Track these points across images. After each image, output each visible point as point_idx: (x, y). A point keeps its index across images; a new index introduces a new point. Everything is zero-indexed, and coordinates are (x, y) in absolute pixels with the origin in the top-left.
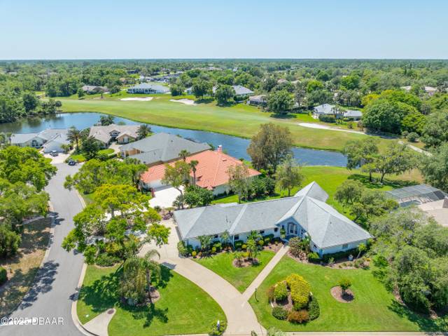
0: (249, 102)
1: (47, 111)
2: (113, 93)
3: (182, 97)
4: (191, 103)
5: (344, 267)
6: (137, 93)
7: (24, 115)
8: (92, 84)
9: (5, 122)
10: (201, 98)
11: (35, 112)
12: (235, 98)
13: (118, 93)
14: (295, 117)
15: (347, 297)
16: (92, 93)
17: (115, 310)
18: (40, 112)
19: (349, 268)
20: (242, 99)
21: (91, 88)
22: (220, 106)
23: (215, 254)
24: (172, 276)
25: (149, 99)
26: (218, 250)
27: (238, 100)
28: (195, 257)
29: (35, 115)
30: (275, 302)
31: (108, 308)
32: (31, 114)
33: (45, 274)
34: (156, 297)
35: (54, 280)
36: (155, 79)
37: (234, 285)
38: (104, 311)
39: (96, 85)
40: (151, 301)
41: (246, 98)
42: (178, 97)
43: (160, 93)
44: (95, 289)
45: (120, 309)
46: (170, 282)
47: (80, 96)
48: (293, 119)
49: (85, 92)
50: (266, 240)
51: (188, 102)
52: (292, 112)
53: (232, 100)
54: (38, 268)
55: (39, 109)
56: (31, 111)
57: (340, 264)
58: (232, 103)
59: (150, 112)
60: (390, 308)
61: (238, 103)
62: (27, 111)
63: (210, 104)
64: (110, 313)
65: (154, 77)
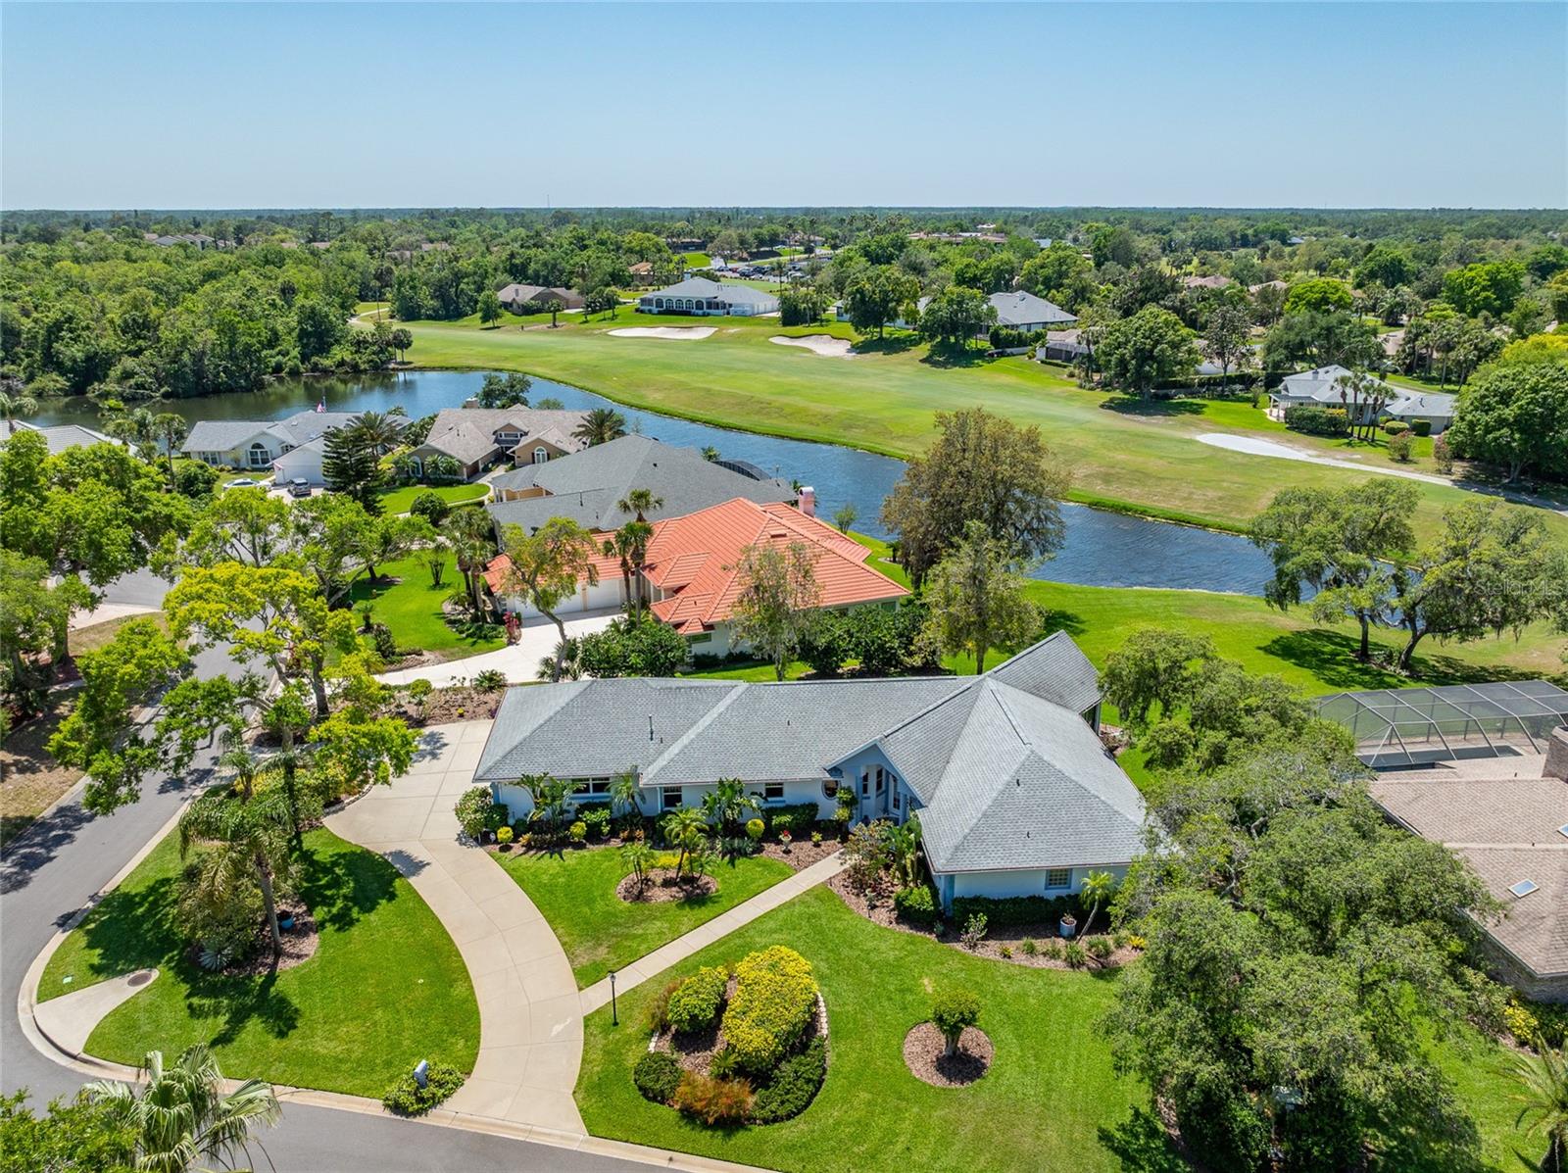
0: (1041, 354)
1: (363, 360)
2: (594, 312)
3: (814, 328)
4: (839, 350)
5: (1021, 959)
6: (670, 312)
7: (295, 373)
8: (535, 280)
9: (231, 390)
10: (873, 333)
11: (327, 363)
12: (996, 339)
13: (609, 313)
14: (1196, 410)
15: (960, 1066)
16: (527, 311)
17: (155, 974)
18: (342, 363)
19: (1041, 962)
20: (1021, 342)
21: (527, 293)
22: (935, 364)
23: (579, 846)
24: (392, 897)
25: (701, 333)
26: (594, 835)
27: (1007, 343)
28: (506, 848)
29: (326, 372)
30: (668, 1037)
31: (140, 965)
32: (315, 368)
33: (38, 839)
34: (299, 957)
35: (51, 859)
36: (760, 270)
37: (571, 957)
38: (122, 973)
39: (547, 283)
40: (274, 966)
41: (1039, 337)
42: (800, 329)
43: (743, 314)
44: (141, 904)
45: (171, 974)
46: (373, 917)
47: (485, 319)
48: (1187, 416)
49: (507, 306)
50: (776, 821)
51: (829, 347)
52: (1193, 394)
53: (982, 342)
54: (31, 818)
55: (340, 353)
56: (314, 359)
57: (1012, 946)
58: (980, 354)
59: (682, 377)
60: (1105, 1137)
61: (1001, 355)
62: (304, 358)
63: (903, 355)
64: (134, 982)
65: (758, 262)
